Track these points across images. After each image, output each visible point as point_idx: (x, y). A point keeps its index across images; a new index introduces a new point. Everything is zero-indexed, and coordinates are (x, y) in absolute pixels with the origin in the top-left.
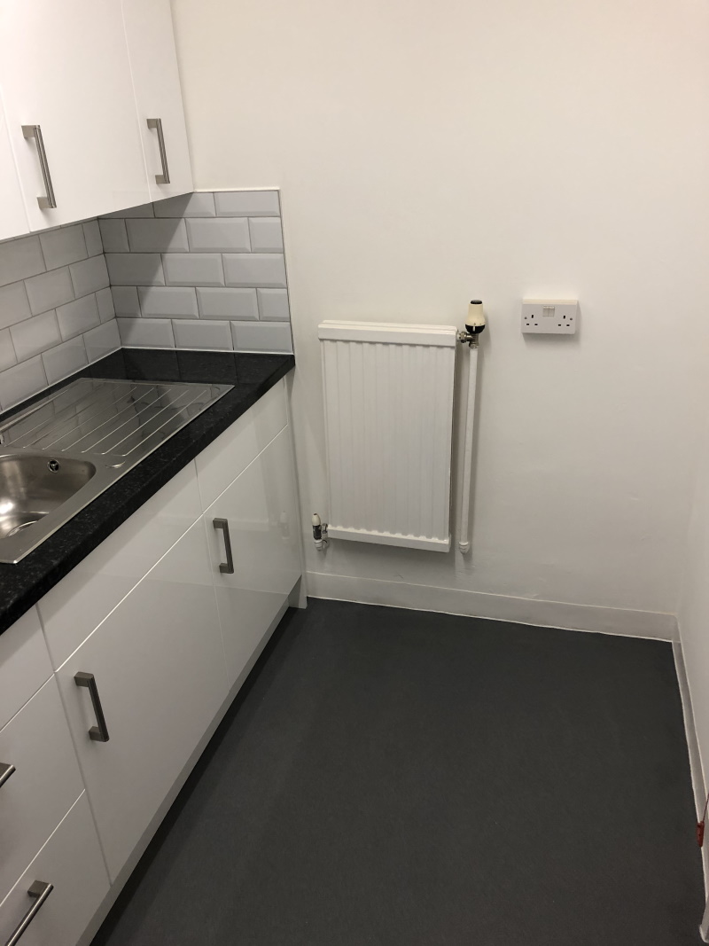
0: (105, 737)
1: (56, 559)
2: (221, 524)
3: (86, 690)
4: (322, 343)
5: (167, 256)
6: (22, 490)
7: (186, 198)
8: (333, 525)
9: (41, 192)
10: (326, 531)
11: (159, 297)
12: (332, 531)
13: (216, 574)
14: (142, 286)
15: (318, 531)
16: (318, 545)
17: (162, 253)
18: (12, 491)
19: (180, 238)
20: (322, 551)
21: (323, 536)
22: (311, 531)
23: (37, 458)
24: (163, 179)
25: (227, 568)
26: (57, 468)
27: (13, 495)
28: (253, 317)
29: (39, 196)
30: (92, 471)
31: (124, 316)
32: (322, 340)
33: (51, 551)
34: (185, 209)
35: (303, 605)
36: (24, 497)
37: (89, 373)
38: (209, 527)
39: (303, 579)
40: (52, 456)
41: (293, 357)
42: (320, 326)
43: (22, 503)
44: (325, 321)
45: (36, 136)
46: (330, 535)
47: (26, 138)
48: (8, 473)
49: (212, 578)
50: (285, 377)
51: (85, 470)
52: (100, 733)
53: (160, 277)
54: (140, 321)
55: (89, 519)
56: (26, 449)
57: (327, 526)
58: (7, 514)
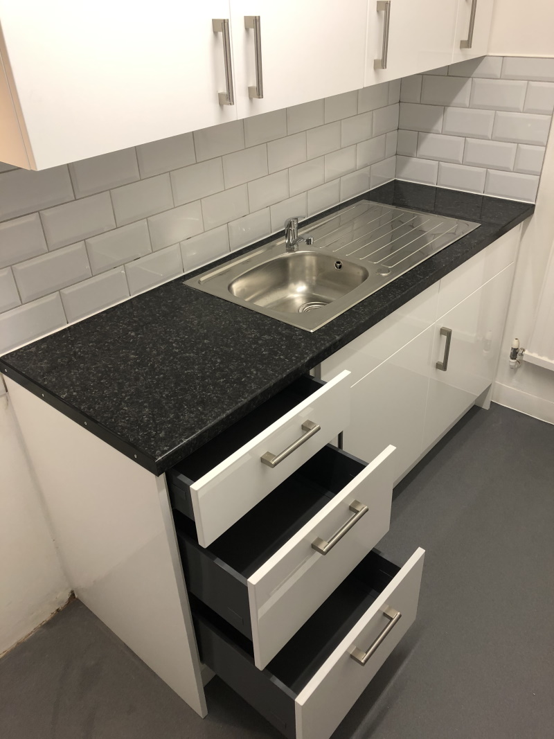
1: (338, 335)
2: (446, 333)
5: (449, 110)
6: (314, 278)
7: (477, 61)
8: (530, 352)
9: (378, 55)
10: (522, 355)
11: (434, 144)
12: (528, 356)
13: (432, 368)
14: (422, 132)
15: (515, 353)
16: (512, 364)
17: (445, 106)
18: (307, 277)
19: (463, 96)
20: (514, 370)
21: (518, 357)
22: (509, 352)
23: (329, 257)
24: (467, 44)
25: (443, 366)
26: (340, 267)
27: (307, 281)
28: (508, 168)
29: (376, 58)
30: (365, 277)
31: (402, 154)
33: (335, 328)
34: (474, 70)
35: (486, 406)
36: (314, 283)
37: (368, 196)
38: (436, 334)
39: (492, 386)
40: (339, 258)
41: (534, 206)
43: (312, 288)
45: (386, 11)
46: (524, 358)
48: (307, 265)
49: (429, 371)
50: (522, 222)
51: (361, 273)
53: (439, 126)
54: (414, 160)
55: (363, 311)
56: (321, 249)
57: (524, 350)
58: (302, 293)
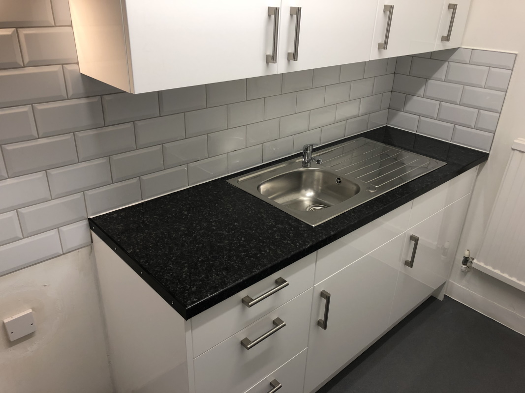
0: (325, 328)
1: (333, 231)
2: (415, 239)
3: (324, 301)
4: (512, 151)
5: (430, 81)
6: (320, 188)
7: (454, 51)
8: (477, 261)
9: (382, 41)
10: (471, 262)
11: (417, 103)
12: (476, 264)
13: (401, 265)
14: (409, 95)
15: (466, 261)
16: (463, 269)
17: (427, 79)
18: (315, 187)
19: (441, 73)
20: (464, 273)
21: (468, 264)
22: (462, 259)
23: (332, 174)
24: (446, 39)
25: (410, 264)
26: (340, 182)
27: (315, 189)
28: (470, 126)
29: (380, 42)
30: (358, 191)
31: (393, 109)
32: (513, 149)
33: (331, 226)
34: (451, 56)
35: (441, 298)
36: (320, 191)
37: (366, 135)
38: (407, 239)
39: (446, 283)
40: (339, 175)
41: (488, 154)
42: (515, 141)
43: (318, 194)
44: (519, 139)
45: (390, 11)
46: (473, 266)
47: (384, 12)
48: (316, 178)
49: (399, 266)
50: (478, 166)
51: (355, 188)
52: (323, 324)
53: (421, 92)
54: (401, 113)
55: (353, 216)
56: (327, 168)
57: (473, 259)
58: (309, 197)
